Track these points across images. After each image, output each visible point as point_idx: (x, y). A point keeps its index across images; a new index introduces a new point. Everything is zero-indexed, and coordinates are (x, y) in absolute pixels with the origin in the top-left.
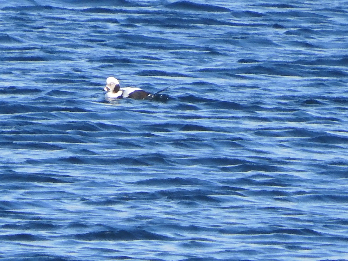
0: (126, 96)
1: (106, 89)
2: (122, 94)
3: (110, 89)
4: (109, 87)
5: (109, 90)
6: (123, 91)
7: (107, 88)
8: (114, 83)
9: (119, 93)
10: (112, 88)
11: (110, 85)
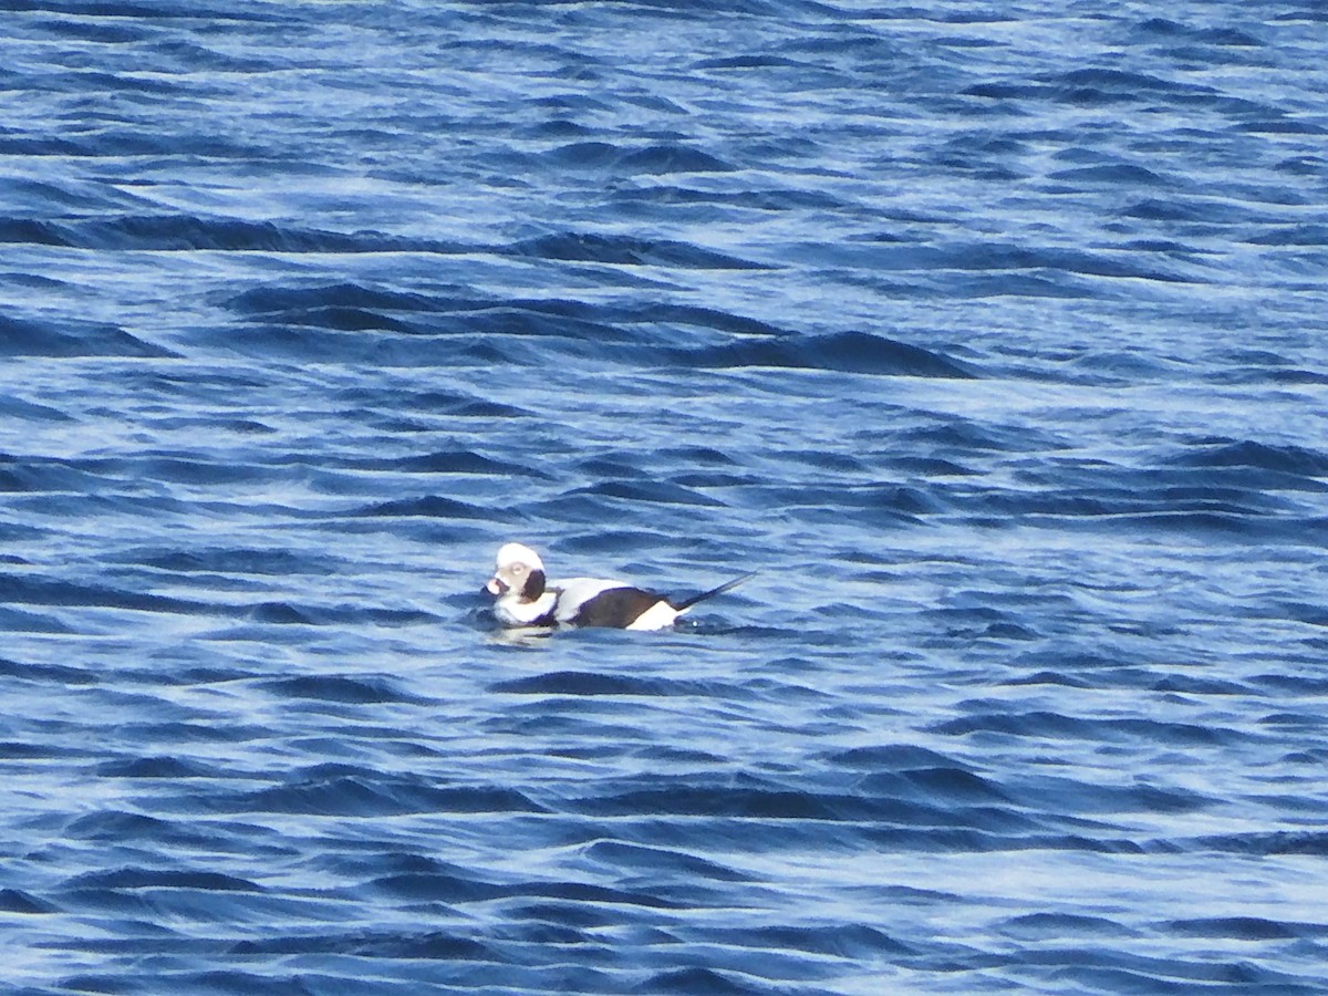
0: (566, 613)
1: (494, 589)
2: (555, 607)
3: (508, 588)
4: (506, 581)
5: (504, 589)
6: (559, 592)
7: (498, 582)
8: (525, 567)
9: (543, 604)
10: (517, 584)
11: (511, 570)
